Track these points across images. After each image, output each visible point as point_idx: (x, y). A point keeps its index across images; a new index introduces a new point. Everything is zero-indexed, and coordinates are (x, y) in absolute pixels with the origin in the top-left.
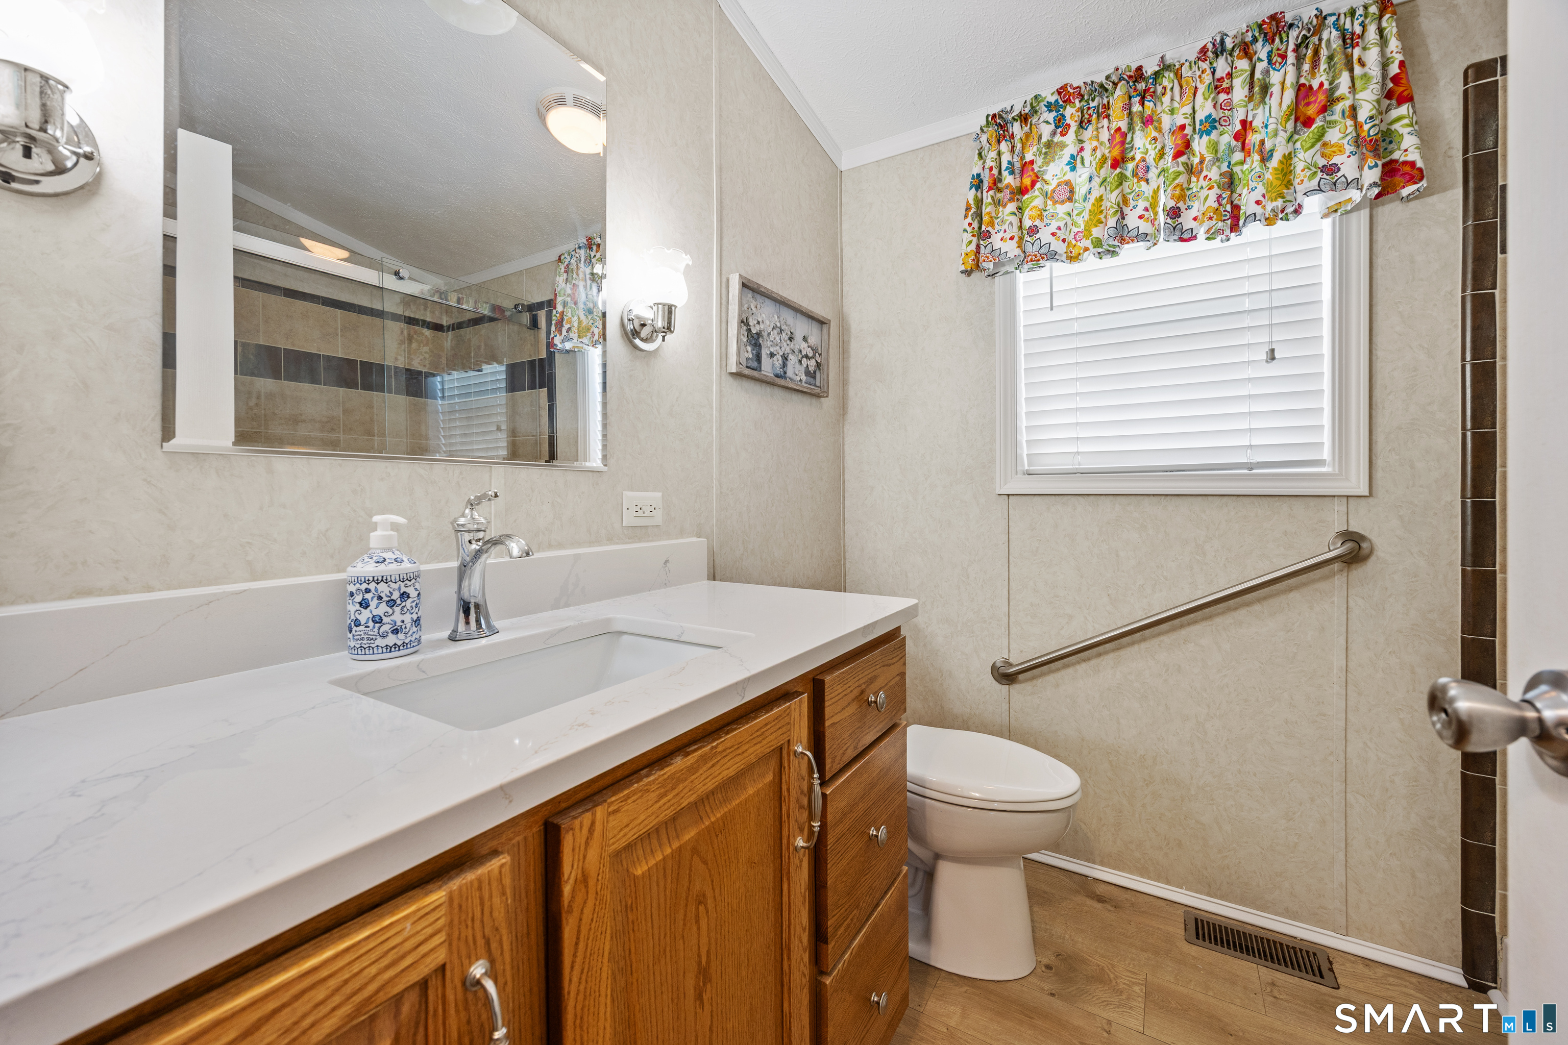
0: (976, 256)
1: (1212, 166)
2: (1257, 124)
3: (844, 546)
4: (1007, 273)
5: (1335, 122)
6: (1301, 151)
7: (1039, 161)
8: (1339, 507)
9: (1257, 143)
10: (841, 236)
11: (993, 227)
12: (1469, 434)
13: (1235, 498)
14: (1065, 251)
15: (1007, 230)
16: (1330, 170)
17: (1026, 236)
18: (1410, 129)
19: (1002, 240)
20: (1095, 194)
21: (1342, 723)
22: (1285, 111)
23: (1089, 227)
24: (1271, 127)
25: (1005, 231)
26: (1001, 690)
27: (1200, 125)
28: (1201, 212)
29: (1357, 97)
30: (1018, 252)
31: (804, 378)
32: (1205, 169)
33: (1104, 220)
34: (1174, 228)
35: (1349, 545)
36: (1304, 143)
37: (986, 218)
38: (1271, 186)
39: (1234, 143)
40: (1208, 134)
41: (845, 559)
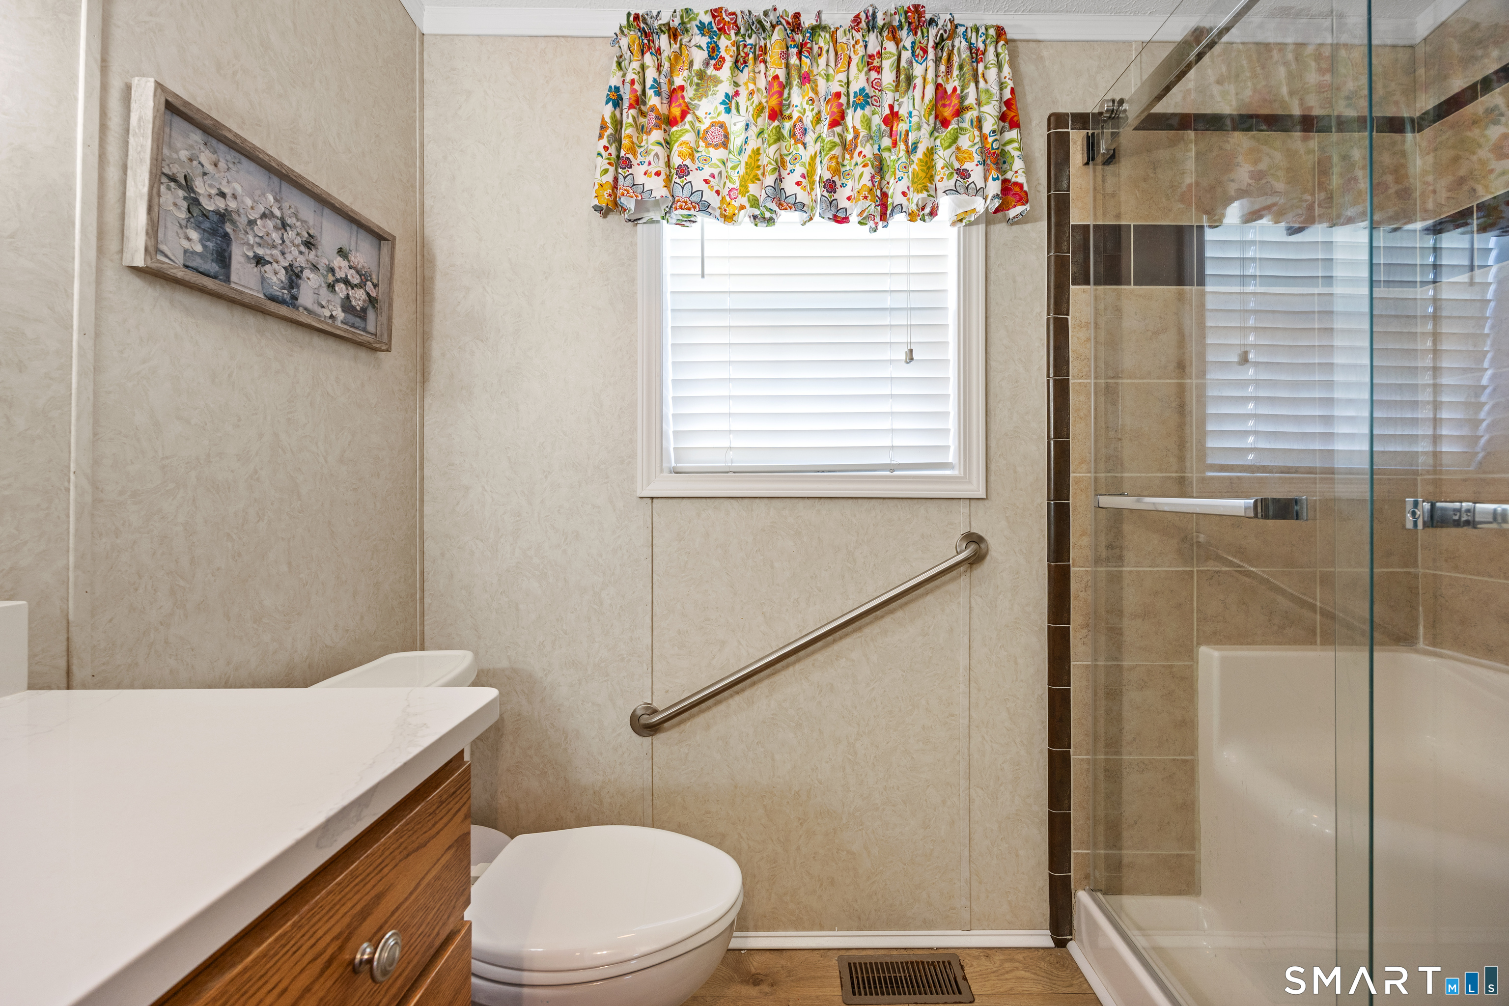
0: (613, 190)
1: (866, 142)
2: (903, 112)
3: (422, 573)
4: (651, 221)
5: (966, 130)
6: (941, 148)
7: (689, 93)
8: (963, 509)
9: (903, 133)
10: (422, 127)
11: (635, 155)
12: (1052, 442)
13: (881, 501)
14: (719, 205)
15: (652, 162)
16: (964, 174)
17: (675, 176)
18: (1018, 153)
19: (645, 174)
20: (753, 144)
21: (966, 721)
22: (928, 105)
23: (745, 182)
24: (915, 119)
25: (650, 164)
26: (642, 744)
27: (854, 97)
28: (856, 191)
29: (982, 109)
30: (664, 192)
31: (340, 314)
32: (859, 144)
33: (761, 177)
34: (831, 203)
35: (973, 547)
36: (943, 141)
37: (625, 142)
38: (917, 176)
39: (883, 127)
40: (863, 108)
41: (423, 590)
